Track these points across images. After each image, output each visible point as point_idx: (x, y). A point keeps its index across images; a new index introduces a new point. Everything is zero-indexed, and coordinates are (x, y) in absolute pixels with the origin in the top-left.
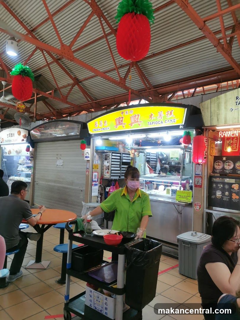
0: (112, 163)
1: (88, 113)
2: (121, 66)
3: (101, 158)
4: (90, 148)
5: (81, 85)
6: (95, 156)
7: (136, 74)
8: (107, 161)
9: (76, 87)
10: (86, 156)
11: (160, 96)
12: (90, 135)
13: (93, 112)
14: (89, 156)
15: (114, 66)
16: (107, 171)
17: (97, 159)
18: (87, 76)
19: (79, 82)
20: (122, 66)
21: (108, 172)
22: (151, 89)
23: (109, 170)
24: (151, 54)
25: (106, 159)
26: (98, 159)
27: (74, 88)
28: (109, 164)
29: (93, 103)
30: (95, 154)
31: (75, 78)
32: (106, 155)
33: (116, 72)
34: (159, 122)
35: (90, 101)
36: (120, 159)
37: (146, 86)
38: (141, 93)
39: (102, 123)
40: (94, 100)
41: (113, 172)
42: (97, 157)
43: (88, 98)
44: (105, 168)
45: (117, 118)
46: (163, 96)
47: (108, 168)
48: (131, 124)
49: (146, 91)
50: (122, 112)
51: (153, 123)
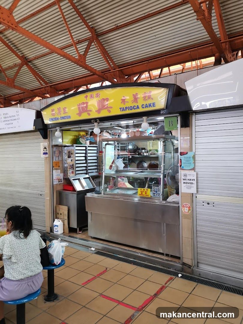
0: (77, 162)
1: (43, 99)
2: (78, 41)
5: (31, 66)
7: (98, 50)
8: (70, 159)
9: (25, 68)
10: (44, 152)
11: (126, 77)
12: (46, 126)
13: (48, 97)
14: (47, 152)
15: (71, 41)
16: (71, 171)
17: (58, 155)
18: (38, 53)
19: (28, 62)
20: (80, 42)
22: (115, 69)
23: (73, 169)
24: (114, 27)
27: (22, 69)
28: (73, 163)
29: (47, 87)
30: (54, 148)
31: (22, 56)
32: (69, 152)
33: (74, 48)
34: (135, 108)
35: (43, 85)
36: (86, 153)
37: (110, 65)
38: (104, 74)
40: (49, 83)
42: (57, 152)
43: (41, 81)
45: (79, 104)
46: (129, 77)
48: (99, 112)
49: (110, 72)
50: (86, 96)
51: (127, 109)
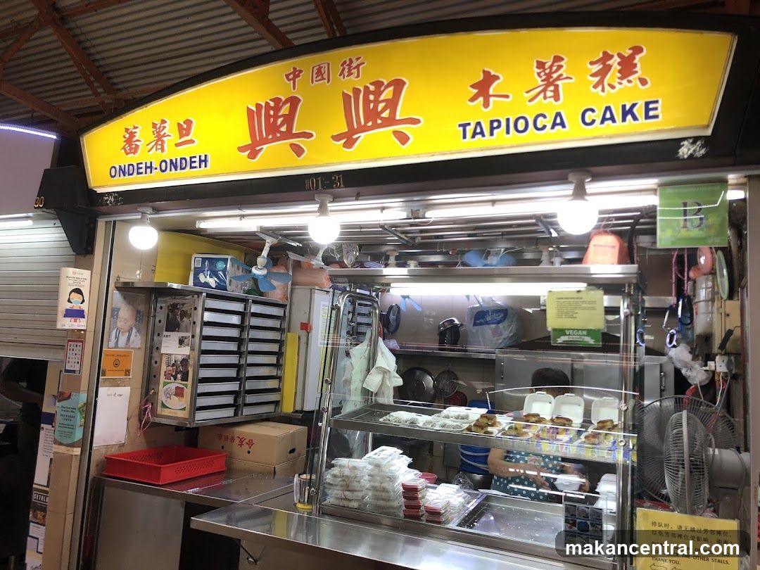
0: (207, 345)
3: (143, 318)
4: (89, 266)
6: (116, 311)
8: (176, 336)
10: (69, 306)
12: (95, 199)
14: (85, 307)
16: (173, 386)
17: (126, 326)
21: (179, 393)
23: (185, 378)
25: (172, 326)
26: (131, 322)
28: (186, 351)
30: (116, 297)
32: (173, 308)
34: (541, 122)
36: (241, 327)
39: (171, 130)
41: (203, 388)
42: (125, 313)
44: (164, 368)
45: (258, 106)
47: (181, 369)
48: (348, 139)
50: (294, 73)
51: (499, 127)
